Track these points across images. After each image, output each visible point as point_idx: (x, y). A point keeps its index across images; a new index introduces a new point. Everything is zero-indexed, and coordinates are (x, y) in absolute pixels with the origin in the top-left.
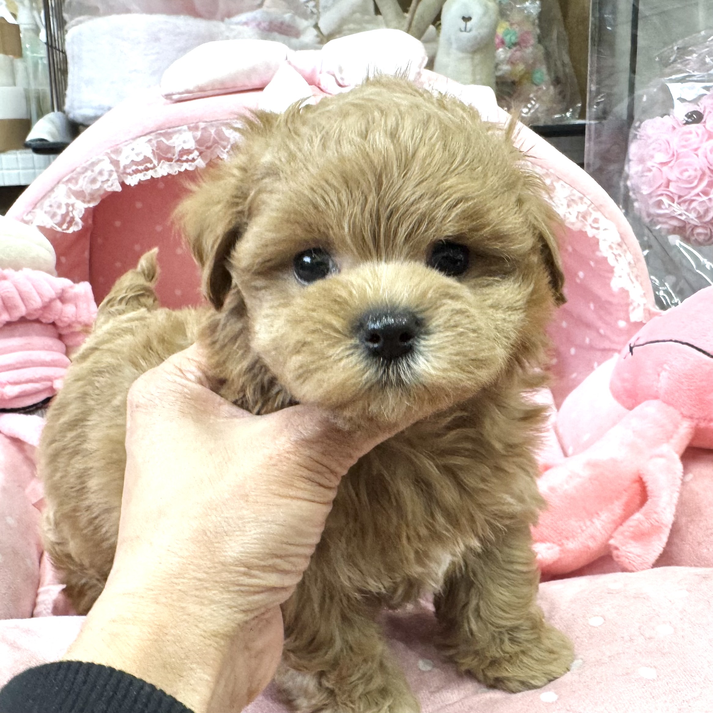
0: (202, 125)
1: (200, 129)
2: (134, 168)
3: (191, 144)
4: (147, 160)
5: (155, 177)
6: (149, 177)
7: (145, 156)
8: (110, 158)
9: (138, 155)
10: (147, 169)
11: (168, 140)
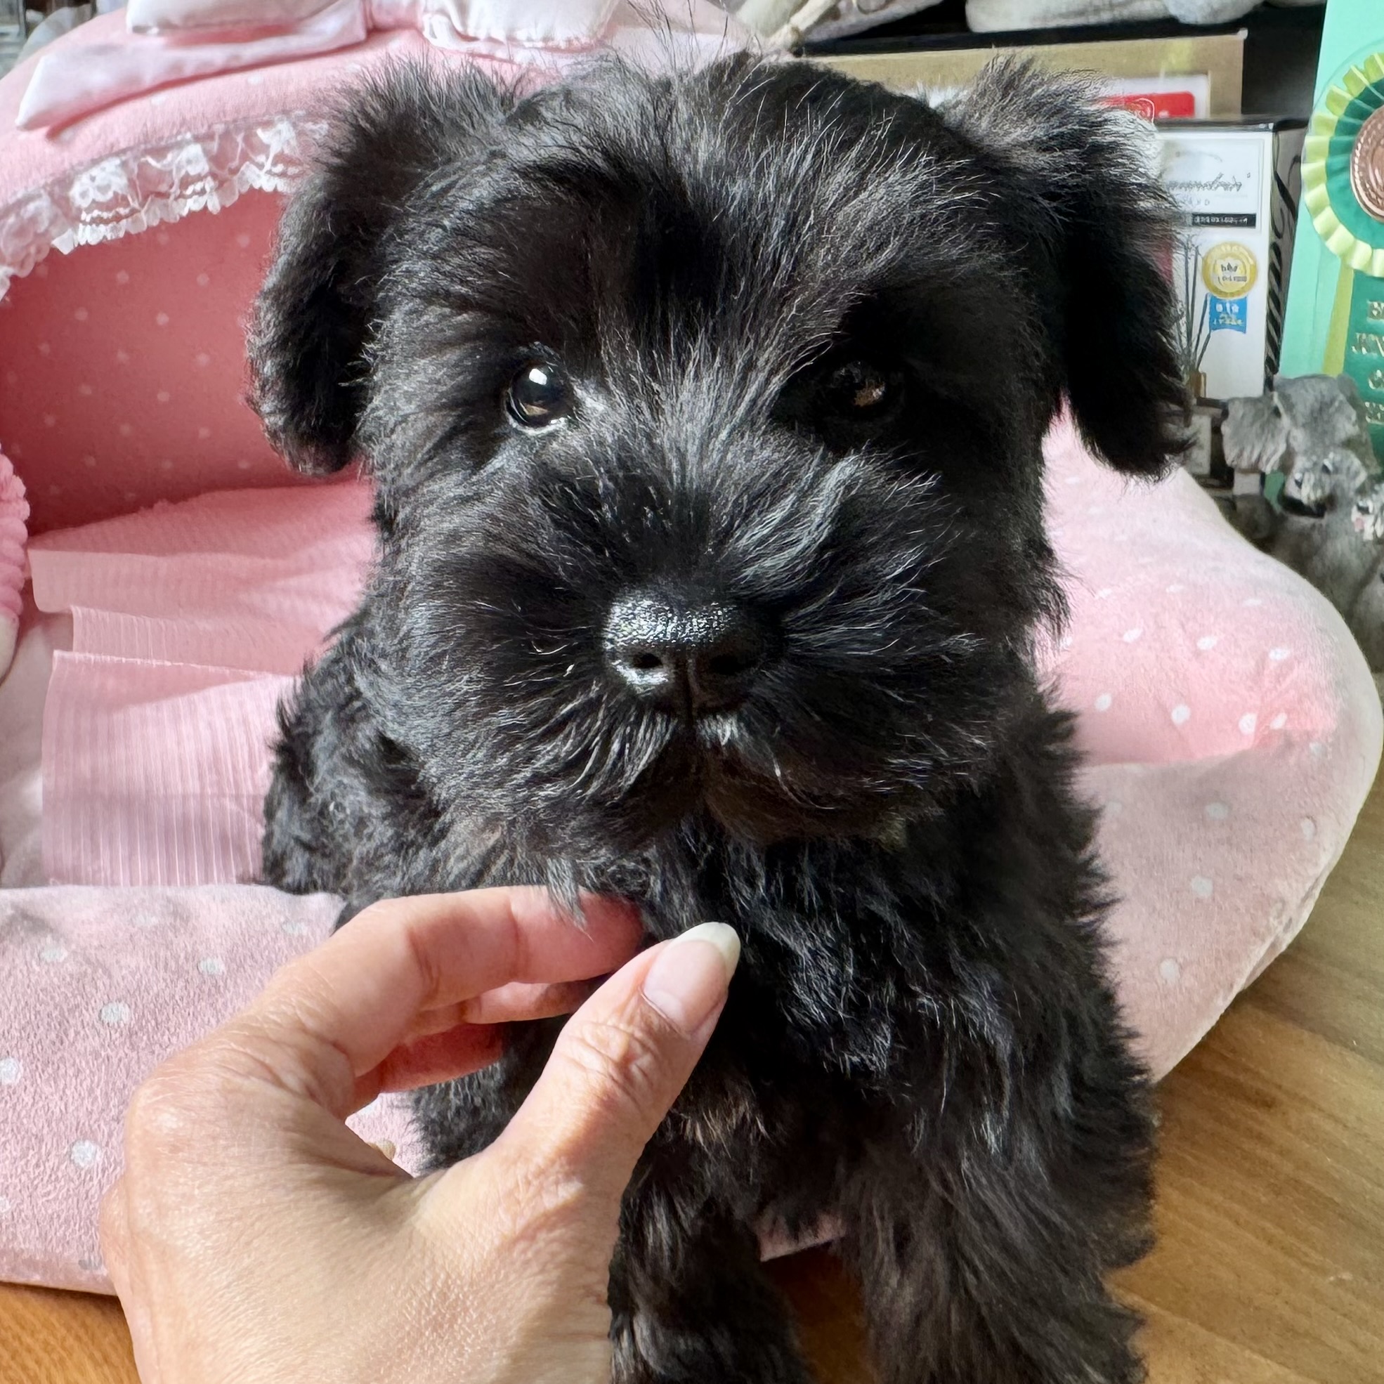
0: (219, 128)
1: (217, 137)
2: (96, 213)
3: (203, 166)
4: (119, 200)
5: (133, 232)
6: (121, 234)
7: (116, 194)
8: (51, 194)
9: (103, 189)
10: (118, 218)
11: (158, 161)
